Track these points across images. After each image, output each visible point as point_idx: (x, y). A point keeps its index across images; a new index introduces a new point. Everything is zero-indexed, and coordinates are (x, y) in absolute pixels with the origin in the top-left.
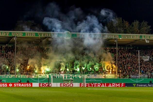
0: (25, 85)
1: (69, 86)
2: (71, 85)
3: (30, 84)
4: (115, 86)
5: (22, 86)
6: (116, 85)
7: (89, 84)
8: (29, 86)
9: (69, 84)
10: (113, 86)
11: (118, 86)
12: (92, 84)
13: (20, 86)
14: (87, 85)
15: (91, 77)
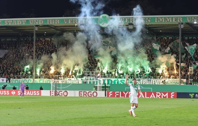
0: (32, 93)
1: (92, 96)
2: (95, 94)
3: (38, 92)
4: (161, 97)
5: (28, 95)
6: (161, 94)
7: (120, 92)
8: (37, 94)
9: (92, 93)
10: (158, 97)
11: (166, 97)
12: (126, 92)
13: (26, 94)
14: (118, 95)
15: (142, 83)
